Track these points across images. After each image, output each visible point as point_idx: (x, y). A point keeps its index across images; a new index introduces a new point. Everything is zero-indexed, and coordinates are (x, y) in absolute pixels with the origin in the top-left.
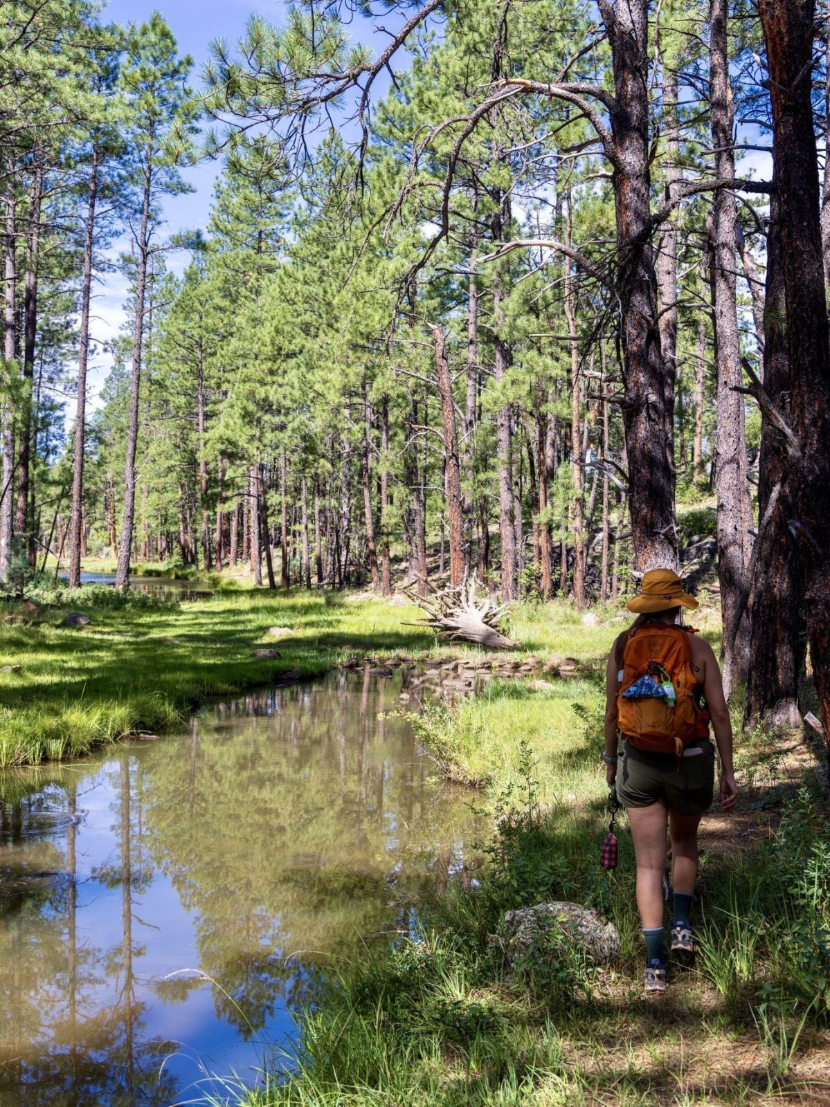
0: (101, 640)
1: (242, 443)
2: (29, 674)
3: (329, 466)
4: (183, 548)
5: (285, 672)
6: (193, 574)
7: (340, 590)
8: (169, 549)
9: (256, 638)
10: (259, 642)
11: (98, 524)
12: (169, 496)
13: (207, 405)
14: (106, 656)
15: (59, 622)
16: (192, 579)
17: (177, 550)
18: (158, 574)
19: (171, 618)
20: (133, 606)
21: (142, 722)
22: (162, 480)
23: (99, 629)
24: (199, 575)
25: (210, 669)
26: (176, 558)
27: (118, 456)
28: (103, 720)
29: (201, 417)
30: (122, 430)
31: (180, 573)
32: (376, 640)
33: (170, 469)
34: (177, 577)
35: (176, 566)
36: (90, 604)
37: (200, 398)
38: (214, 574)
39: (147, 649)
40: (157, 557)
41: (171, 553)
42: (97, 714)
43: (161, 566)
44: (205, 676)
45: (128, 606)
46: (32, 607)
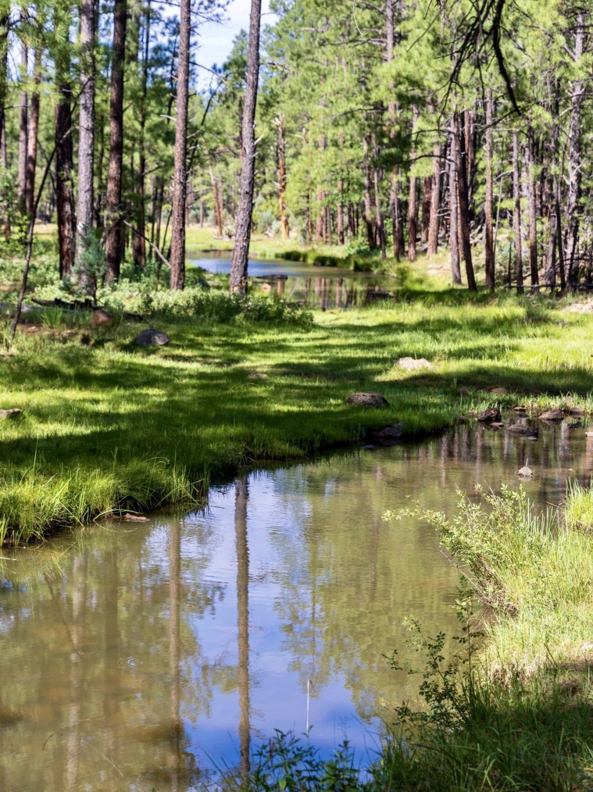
0: (169, 370)
1: (430, 81)
2: (32, 421)
3: (547, 116)
4: (369, 226)
5: (382, 428)
6: (377, 264)
7: (559, 295)
8: (352, 226)
9: (380, 372)
10: (379, 378)
11: (267, 189)
12: (350, 153)
13: (399, 21)
14: (156, 394)
15: (127, 341)
16: (376, 271)
17: (362, 228)
18: (334, 262)
19: (289, 337)
20: (247, 317)
21: (130, 498)
22: (341, 130)
23: (179, 352)
24: (385, 265)
25: (280, 419)
26: (361, 241)
27: (293, 93)
28: (72, 494)
29: (390, 41)
30: (299, 56)
31: (361, 262)
32: (545, 380)
33: (350, 115)
34: (358, 268)
35: (359, 252)
36: (191, 313)
37: (389, 13)
38: (405, 264)
39: (217, 386)
40: (336, 238)
41: (355, 235)
42: (63, 487)
43: (339, 251)
44: (262, 430)
45: (239, 317)
46: (102, 318)
